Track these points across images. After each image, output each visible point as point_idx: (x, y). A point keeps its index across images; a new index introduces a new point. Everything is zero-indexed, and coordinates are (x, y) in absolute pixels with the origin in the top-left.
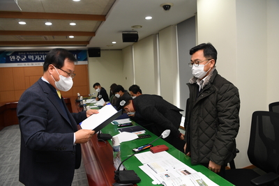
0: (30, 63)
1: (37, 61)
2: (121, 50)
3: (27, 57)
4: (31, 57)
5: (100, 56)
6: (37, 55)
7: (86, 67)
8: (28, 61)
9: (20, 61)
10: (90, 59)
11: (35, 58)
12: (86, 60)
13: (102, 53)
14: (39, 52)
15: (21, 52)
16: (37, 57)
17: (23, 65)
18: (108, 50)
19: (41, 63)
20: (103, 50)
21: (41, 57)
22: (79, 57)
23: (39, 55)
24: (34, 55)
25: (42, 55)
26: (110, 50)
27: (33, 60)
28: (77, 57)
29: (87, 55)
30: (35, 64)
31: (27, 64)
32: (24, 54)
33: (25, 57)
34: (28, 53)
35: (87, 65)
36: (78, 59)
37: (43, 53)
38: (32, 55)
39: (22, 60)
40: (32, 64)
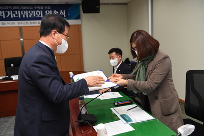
1: (9, 19)
4: (1, 13)
5: (99, 12)
6: (9, 10)
7: (79, 27)
11: (6, 14)
12: (78, 18)
13: (102, 8)
14: (12, 5)
16: (10, 13)
18: (108, 4)
19: (16, 22)
20: (102, 4)
21: (15, 13)
22: (69, 14)
23: (12, 10)
24: (5, 10)
25: (17, 10)
26: (112, 4)
27: (4, 17)
28: (66, 14)
29: (79, 11)
30: (8, 24)
35: (80, 25)
36: (68, 18)
37: (18, 8)
38: (2, 10)
40: (3, 24)
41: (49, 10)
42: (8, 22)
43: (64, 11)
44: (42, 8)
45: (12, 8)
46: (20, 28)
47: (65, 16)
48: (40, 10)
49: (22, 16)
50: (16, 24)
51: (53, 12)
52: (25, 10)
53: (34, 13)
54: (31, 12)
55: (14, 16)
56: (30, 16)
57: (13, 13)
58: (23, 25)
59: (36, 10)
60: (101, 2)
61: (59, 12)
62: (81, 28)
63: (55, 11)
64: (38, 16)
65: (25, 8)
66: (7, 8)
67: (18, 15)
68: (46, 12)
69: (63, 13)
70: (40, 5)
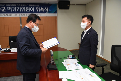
0: (9, 14)
1: (14, 12)
2: (85, 5)
3: (6, 8)
4: (10, 9)
5: (69, 9)
7: (55, 19)
8: (7, 12)
11: (13, 9)
12: (56, 12)
14: (16, 4)
15: (1, 4)
16: (15, 9)
17: (2, 15)
18: (74, 4)
19: (18, 14)
20: (71, 4)
22: (50, 10)
23: (16, 7)
24: (12, 7)
25: (19, 7)
26: (77, 5)
27: (11, 11)
28: (48, 10)
29: (56, 8)
30: (13, 15)
31: (6, 14)
32: (4, 5)
33: (5, 8)
34: (7, 5)
35: (57, 17)
36: (49, 12)
37: (20, 5)
38: (10, 7)
39: (2, 11)
40: (11, 15)
41: (38, 7)
42: (13, 14)
43: (47, 8)
44: (34, 6)
45: (16, 5)
46: (20, 18)
47: (47, 11)
48: (32, 7)
49: (22, 11)
50: (18, 15)
51: (40, 9)
52: (24, 7)
53: (29, 9)
54: (27, 8)
55: (17, 11)
56: (27, 11)
57: (17, 8)
58: (22, 16)
59: (30, 7)
61: (44, 9)
62: (57, 19)
63: (42, 8)
64: (31, 11)
65: (24, 5)
67: (19, 10)
68: (36, 8)
69: (47, 9)
70: (33, 4)
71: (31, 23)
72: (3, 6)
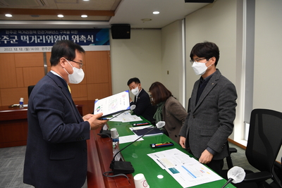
0: (23, 48)
1: (33, 44)
2: (160, 29)
3: (19, 38)
4: (25, 38)
5: (129, 38)
6: (34, 35)
7: (107, 54)
8: (21, 43)
9: (9, 44)
10: (113, 41)
11: (30, 39)
12: (107, 43)
13: (132, 33)
14: (37, 30)
15: (9, 30)
16: (35, 39)
17: (12, 50)
18: (141, 29)
19: (40, 48)
20: (133, 29)
21: (39, 38)
22: (97, 40)
23: (37, 35)
24: (29, 35)
25: (42, 35)
26: (145, 29)
27: (28, 42)
28: (94, 39)
29: (108, 36)
30: (31, 49)
31: (18, 48)
32: (15, 33)
33: (16, 37)
34: (20, 32)
35: (109, 51)
36: (96, 43)
37: (43, 32)
38: (26, 35)
39: (12, 42)
40: (27, 49)
41: (76, 35)
42: (32, 47)
43: (92, 36)
44: (68, 33)
45: (37, 32)
46: (45, 54)
47: (93, 41)
48: (66, 35)
49: (46, 41)
51: (80, 37)
52: (51, 35)
53: (60, 38)
54: (56, 37)
55: (39, 41)
57: (38, 38)
58: (45, 51)
59: (62, 35)
60: (131, 27)
61: (87, 37)
62: (110, 55)
63: (82, 36)
65: (50, 32)
66: (31, 33)
67: (42, 40)
68: (73, 37)
69: (91, 38)
70: (66, 30)
71: (63, 62)
72: (13, 34)
